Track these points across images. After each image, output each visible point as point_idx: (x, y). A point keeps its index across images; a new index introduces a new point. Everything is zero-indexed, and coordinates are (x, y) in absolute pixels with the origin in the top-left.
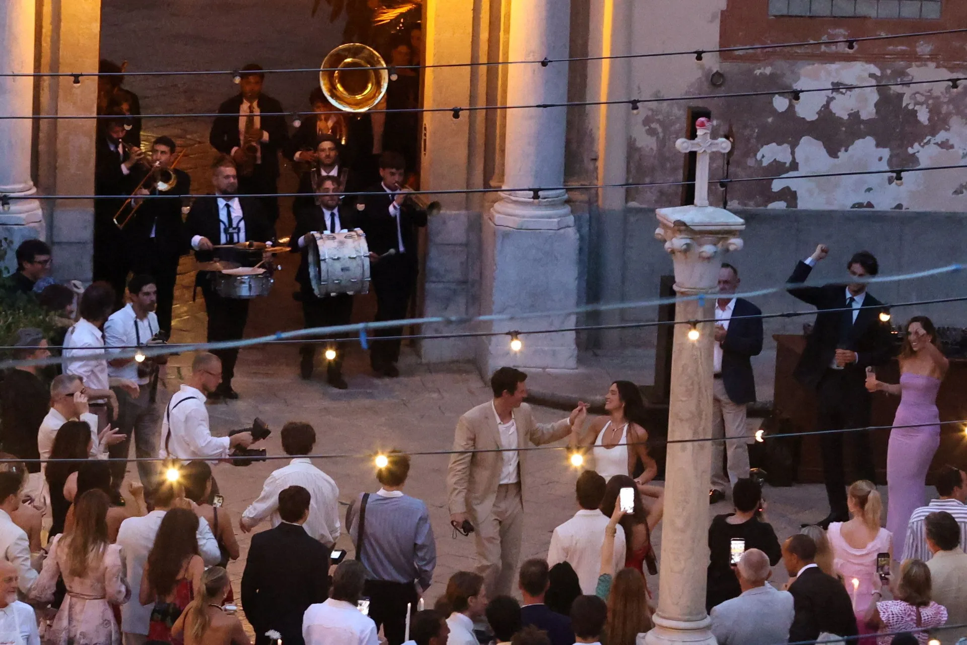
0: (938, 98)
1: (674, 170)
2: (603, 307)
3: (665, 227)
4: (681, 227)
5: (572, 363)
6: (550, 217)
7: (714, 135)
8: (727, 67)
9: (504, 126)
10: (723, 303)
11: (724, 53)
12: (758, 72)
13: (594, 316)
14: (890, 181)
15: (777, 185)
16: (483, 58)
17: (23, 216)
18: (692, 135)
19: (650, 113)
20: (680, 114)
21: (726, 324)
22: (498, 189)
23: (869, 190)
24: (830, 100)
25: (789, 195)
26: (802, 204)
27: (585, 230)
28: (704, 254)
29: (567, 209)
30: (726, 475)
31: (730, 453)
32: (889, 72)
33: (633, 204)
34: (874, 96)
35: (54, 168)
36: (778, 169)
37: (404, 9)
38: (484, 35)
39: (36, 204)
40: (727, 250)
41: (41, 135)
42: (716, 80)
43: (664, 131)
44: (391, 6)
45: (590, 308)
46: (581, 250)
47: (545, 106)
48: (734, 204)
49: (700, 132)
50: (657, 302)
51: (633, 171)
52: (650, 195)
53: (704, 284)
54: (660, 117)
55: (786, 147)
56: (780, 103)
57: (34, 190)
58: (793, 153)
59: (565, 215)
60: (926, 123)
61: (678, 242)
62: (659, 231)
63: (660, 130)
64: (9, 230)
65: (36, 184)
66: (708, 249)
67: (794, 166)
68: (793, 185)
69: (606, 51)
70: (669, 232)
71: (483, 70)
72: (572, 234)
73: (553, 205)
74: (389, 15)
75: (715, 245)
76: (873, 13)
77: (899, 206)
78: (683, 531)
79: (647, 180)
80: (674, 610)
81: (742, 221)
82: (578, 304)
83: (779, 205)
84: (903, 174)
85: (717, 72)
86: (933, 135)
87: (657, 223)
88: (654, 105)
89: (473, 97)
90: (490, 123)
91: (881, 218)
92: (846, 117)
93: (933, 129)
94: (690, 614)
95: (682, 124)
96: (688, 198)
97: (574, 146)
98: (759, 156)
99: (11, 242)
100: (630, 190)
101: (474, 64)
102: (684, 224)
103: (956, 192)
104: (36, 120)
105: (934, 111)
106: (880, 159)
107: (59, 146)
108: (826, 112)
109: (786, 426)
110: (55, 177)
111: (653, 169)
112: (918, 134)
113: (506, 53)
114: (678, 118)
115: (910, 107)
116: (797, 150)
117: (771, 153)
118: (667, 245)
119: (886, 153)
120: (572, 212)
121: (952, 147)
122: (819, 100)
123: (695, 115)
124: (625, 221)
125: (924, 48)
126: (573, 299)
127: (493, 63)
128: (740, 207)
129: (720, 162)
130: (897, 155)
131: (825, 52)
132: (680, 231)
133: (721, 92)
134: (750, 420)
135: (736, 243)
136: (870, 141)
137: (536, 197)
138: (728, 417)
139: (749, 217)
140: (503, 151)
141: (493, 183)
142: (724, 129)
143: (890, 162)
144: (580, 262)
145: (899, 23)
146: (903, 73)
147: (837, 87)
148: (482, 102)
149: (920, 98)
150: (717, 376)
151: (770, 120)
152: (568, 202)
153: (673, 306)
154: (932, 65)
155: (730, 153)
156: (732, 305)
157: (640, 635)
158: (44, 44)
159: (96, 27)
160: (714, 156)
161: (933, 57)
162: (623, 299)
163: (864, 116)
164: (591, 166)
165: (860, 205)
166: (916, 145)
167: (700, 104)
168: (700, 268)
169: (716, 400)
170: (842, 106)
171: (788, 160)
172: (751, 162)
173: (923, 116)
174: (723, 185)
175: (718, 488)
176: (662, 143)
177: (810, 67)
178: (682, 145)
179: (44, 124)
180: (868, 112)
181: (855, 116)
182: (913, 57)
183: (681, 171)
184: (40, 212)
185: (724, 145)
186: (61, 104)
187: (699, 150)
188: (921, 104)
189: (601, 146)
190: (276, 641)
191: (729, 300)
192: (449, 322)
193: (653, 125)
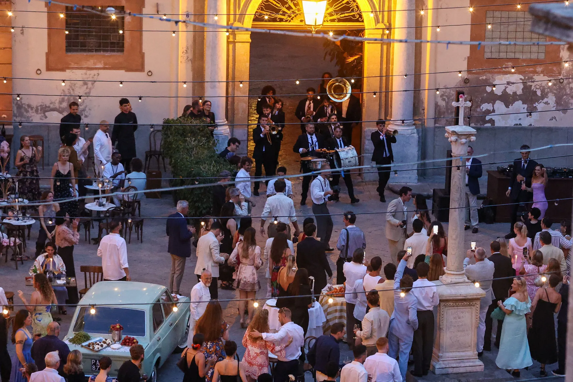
0: (544, 86)
1: (452, 112)
2: (427, 161)
3: (448, 133)
4: (454, 133)
5: (416, 181)
6: (408, 130)
7: (466, 101)
8: (470, 77)
9: (392, 98)
10: (468, 160)
11: (469, 71)
12: (481, 78)
13: (424, 165)
14: (527, 116)
15: (488, 118)
16: (384, 74)
17: (223, 131)
18: (458, 101)
19: (443, 93)
20: (453, 93)
21: (469, 167)
22: (390, 120)
23: (520, 119)
24: (506, 87)
25: (492, 121)
26: (497, 124)
27: (420, 134)
28: (462, 143)
29: (414, 127)
30: (470, 220)
31: (471, 212)
32: (527, 77)
33: (437, 125)
34: (522, 86)
35: (233, 114)
36: (488, 112)
37: (356, 57)
38: (384, 66)
39: (227, 127)
40: (470, 141)
41: (229, 103)
42: (466, 81)
43: (448, 99)
44: (352, 56)
45: (422, 162)
46: (419, 141)
47: (406, 91)
48: (473, 125)
49: (460, 99)
50: (446, 160)
51: (437, 113)
52: (443, 122)
53: (462, 153)
54: (446, 94)
55: (491, 104)
56: (489, 89)
57: (226, 122)
58: (493, 107)
59: (413, 129)
60: (540, 95)
61: (453, 138)
62: (446, 134)
63: (446, 99)
64: (218, 136)
65: (227, 120)
66: (464, 141)
67: (494, 111)
68: (494, 118)
69: (427, 72)
70: (450, 135)
71: (384, 78)
72: (416, 135)
73: (408, 126)
74: (351, 59)
75: (466, 139)
76: (521, 57)
77: (531, 125)
78: (455, 240)
79: (442, 116)
80: (452, 268)
81: (475, 130)
82: (418, 160)
83: (489, 125)
84: (532, 114)
85: (466, 78)
86: (543, 100)
87: (446, 132)
88: (444, 90)
89: (381, 88)
90: (386, 96)
91: (524, 129)
92: (512, 94)
93: (543, 97)
94: (458, 269)
95: (454, 97)
96: (457, 123)
97: (416, 104)
98: (481, 108)
99: (219, 140)
100: (436, 120)
101: (381, 76)
102: (455, 132)
103: (550, 120)
104: (227, 98)
105: (543, 91)
106: (524, 108)
107: (235, 106)
108: (505, 92)
109: (491, 203)
110: (234, 117)
111: (444, 112)
112: (538, 99)
113: (392, 72)
114: (453, 95)
115: (534, 90)
116: (495, 105)
117: (485, 106)
118: (449, 139)
119: (526, 106)
120: (416, 128)
121: (549, 104)
122: (503, 88)
123: (459, 94)
124: (434, 131)
125: (539, 69)
126: (416, 159)
127: (387, 76)
128: (475, 126)
129: (468, 110)
130: (530, 107)
131: (504, 71)
132: (454, 134)
133: (468, 85)
134: (478, 201)
135: (473, 138)
136: (520, 102)
137: (403, 123)
138: (470, 200)
139: (478, 129)
140: (391, 107)
141: (388, 118)
142: (469, 98)
143: (527, 110)
144: (419, 145)
145: (531, 60)
146: (532, 78)
147: (508, 83)
148: (384, 90)
149: (538, 87)
150: (467, 185)
151: (485, 95)
152: (414, 124)
153: (451, 161)
154: (542, 75)
155: (471, 107)
156: (471, 160)
157: (440, 276)
158: (230, 71)
159: (248, 64)
160: (465, 108)
161: (542, 72)
162: (434, 159)
163: (518, 93)
164: (422, 112)
165: (517, 125)
166: (536, 103)
167: (461, 89)
168: (460, 148)
169: (466, 194)
170: (510, 90)
171: (491, 109)
172: (478, 110)
173: (539, 93)
174: (469, 118)
175: (468, 225)
176: (447, 103)
177: (499, 76)
178: (454, 104)
179: (230, 99)
180: (520, 92)
181: (515, 93)
182: (535, 72)
183: (454, 113)
184: (228, 130)
185: (469, 104)
186: (236, 92)
187: (460, 106)
188: (538, 89)
189: (426, 105)
190: (312, 280)
191: (470, 158)
192: (373, 167)
193: (444, 97)
